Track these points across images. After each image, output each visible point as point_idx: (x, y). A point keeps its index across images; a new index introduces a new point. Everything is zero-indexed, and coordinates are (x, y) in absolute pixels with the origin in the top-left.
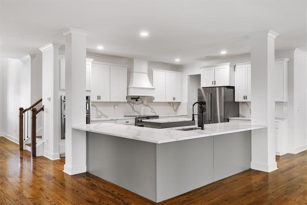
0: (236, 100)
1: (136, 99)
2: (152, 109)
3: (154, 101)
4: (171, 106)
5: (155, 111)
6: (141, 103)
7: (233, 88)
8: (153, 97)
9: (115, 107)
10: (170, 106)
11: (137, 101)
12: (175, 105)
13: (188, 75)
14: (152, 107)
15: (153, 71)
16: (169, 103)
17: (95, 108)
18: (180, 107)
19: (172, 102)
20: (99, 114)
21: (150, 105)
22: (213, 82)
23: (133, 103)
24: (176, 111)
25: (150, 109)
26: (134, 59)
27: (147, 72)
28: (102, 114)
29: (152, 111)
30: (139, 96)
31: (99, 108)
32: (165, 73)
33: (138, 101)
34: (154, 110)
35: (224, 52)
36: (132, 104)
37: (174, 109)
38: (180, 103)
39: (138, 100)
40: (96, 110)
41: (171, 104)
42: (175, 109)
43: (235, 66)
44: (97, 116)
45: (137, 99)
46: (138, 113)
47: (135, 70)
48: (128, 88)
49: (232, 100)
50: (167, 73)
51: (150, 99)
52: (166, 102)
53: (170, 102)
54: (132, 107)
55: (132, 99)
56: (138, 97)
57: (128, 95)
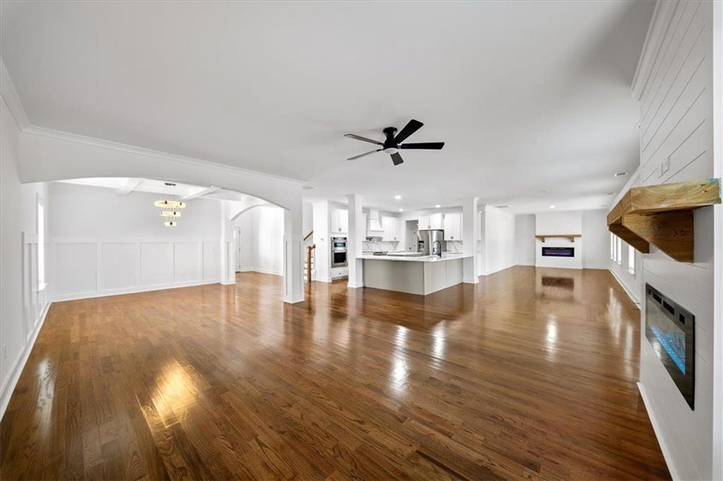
0: (445, 239)
3: (382, 240)
4: (393, 244)
6: (373, 242)
7: (443, 231)
8: (382, 237)
12: (395, 243)
13: (406, 221)
16: (392, 242)
18: (399, 245)
19: (394, 241)
23: (368, 242)
25: (380, 246)
26: (371, 209)
27: (378, 219)
35: (438, 206)
38: (398, 242)
42: (394, 247)
47: (371, 217)
48: (367, 231)
49: (442, 239)
51: (380, 239)
52: (390, 241)
55: (368, 239)
56: (372, 238)
57: (367, 236)
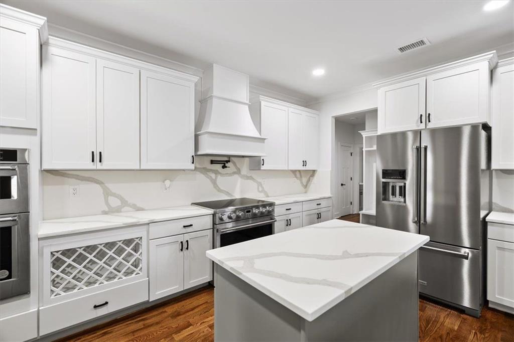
0: (497, 165)
1: (223, 162)
2: (260, 184)
3: (263, 168)
4: (296, 177)
5: (266, 189)
6: (234, 173)
8: (262, 158)
9: (164, 182)
10: (295, 179)
11: (224, 167)
12: (306, 175)
13: (333, 117)
14: (259, 180)
15: (260, 102)
16: (294, 172)
17: (98, 186)
18: (315, 180)
19: (299, 171)
20: (114, 202)
21: (254, 176)
22: (421, 115)
23: (216, 172)
24: (306, 186)
25: (255, 185)
26: (214, 65)
27: (248, 102)
28: (124, 203)
29: (260, 189)
30: (229, 156)
31: (112, 187)
32: (286, 109)
33: (226, 167)
34: (263, 185)
36: (213, 176)
37: (302, 183)
38: (314, 171)
39: (227, 165)
40: (102, 190)
41: (298, 173)
42: (305, 184)
43: (496, 67)
44: (107, 209)
45: (225, 164)
46: (228, 193)
50: (291, 110)
51: (256, 163)
52: (288, 170)
53: (296, 171)
54: (214, 182)
55: (212, 162)
56: (226, 159)
57: (199, 153)
